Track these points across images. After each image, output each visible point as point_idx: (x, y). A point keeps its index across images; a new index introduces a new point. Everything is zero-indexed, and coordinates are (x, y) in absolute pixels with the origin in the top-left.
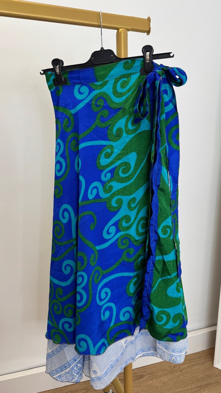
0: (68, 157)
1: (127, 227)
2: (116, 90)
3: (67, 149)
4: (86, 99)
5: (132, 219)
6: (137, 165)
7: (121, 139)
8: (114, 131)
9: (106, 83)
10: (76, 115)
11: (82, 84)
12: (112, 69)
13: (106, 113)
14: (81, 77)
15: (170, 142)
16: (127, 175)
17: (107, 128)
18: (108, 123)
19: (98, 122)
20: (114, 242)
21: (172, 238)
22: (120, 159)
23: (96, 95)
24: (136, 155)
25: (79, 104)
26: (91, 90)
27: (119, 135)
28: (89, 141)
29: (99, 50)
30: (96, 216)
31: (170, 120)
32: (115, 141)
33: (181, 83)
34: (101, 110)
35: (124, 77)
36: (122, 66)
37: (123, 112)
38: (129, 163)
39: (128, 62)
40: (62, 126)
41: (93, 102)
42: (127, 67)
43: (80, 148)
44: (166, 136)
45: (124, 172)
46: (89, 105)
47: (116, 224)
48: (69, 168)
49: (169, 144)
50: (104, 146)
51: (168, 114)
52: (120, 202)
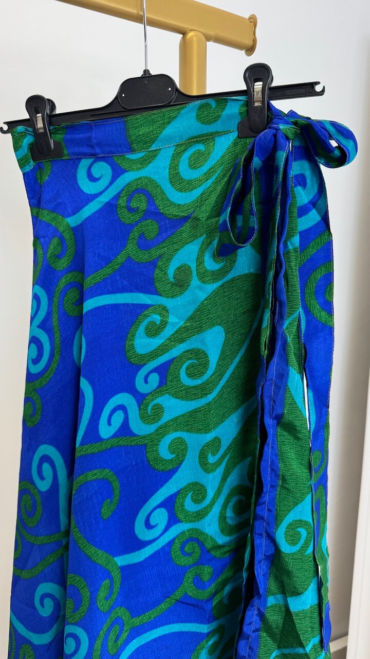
0: (56, 329)
1: (197, 512)
2: (178, 173)
3: (55, 309)
4: (105, 193)
5: (211, 494)
6: (224, 359)
7: (186, 293)
8: (171, 271)
9: (154, 155)
10: (78, 231)
11: (97, 158)
12: (169, 123)
13: (151, 228)
14: (94, 141)
15: (310, 306)
16: (199, 382)
17: (153, 264)
18: (155, 252)
19: (131, 249)
20: (163, 548)
21: (312, 550)
22: (182, 341)
23: (129, 184)
24: (224, 334)
25: (87, 204)
26: (118, 172)
27: (181, 284)
28: (108, 293)
29: (140, 76)
30: (120, 481)
31: (312, 250)
32: (172, 297)
33: (340, 159)
34: (140, 221)
35: (197, 142)
36: (194, 114)
37: (194, 227)
38: (205, 354)
39: (208, 104)
40: (45, 253)
41: (122, 202)
42: (204, 117)
43: (85, 310)
44: (301, 289)
45: (190, 375)
46: (111, 207)
47: (169, 504)
48: (57, 357)
49: (307, 311)
50: (146, 307)
51: (306, 236)
52: (180, 448)
